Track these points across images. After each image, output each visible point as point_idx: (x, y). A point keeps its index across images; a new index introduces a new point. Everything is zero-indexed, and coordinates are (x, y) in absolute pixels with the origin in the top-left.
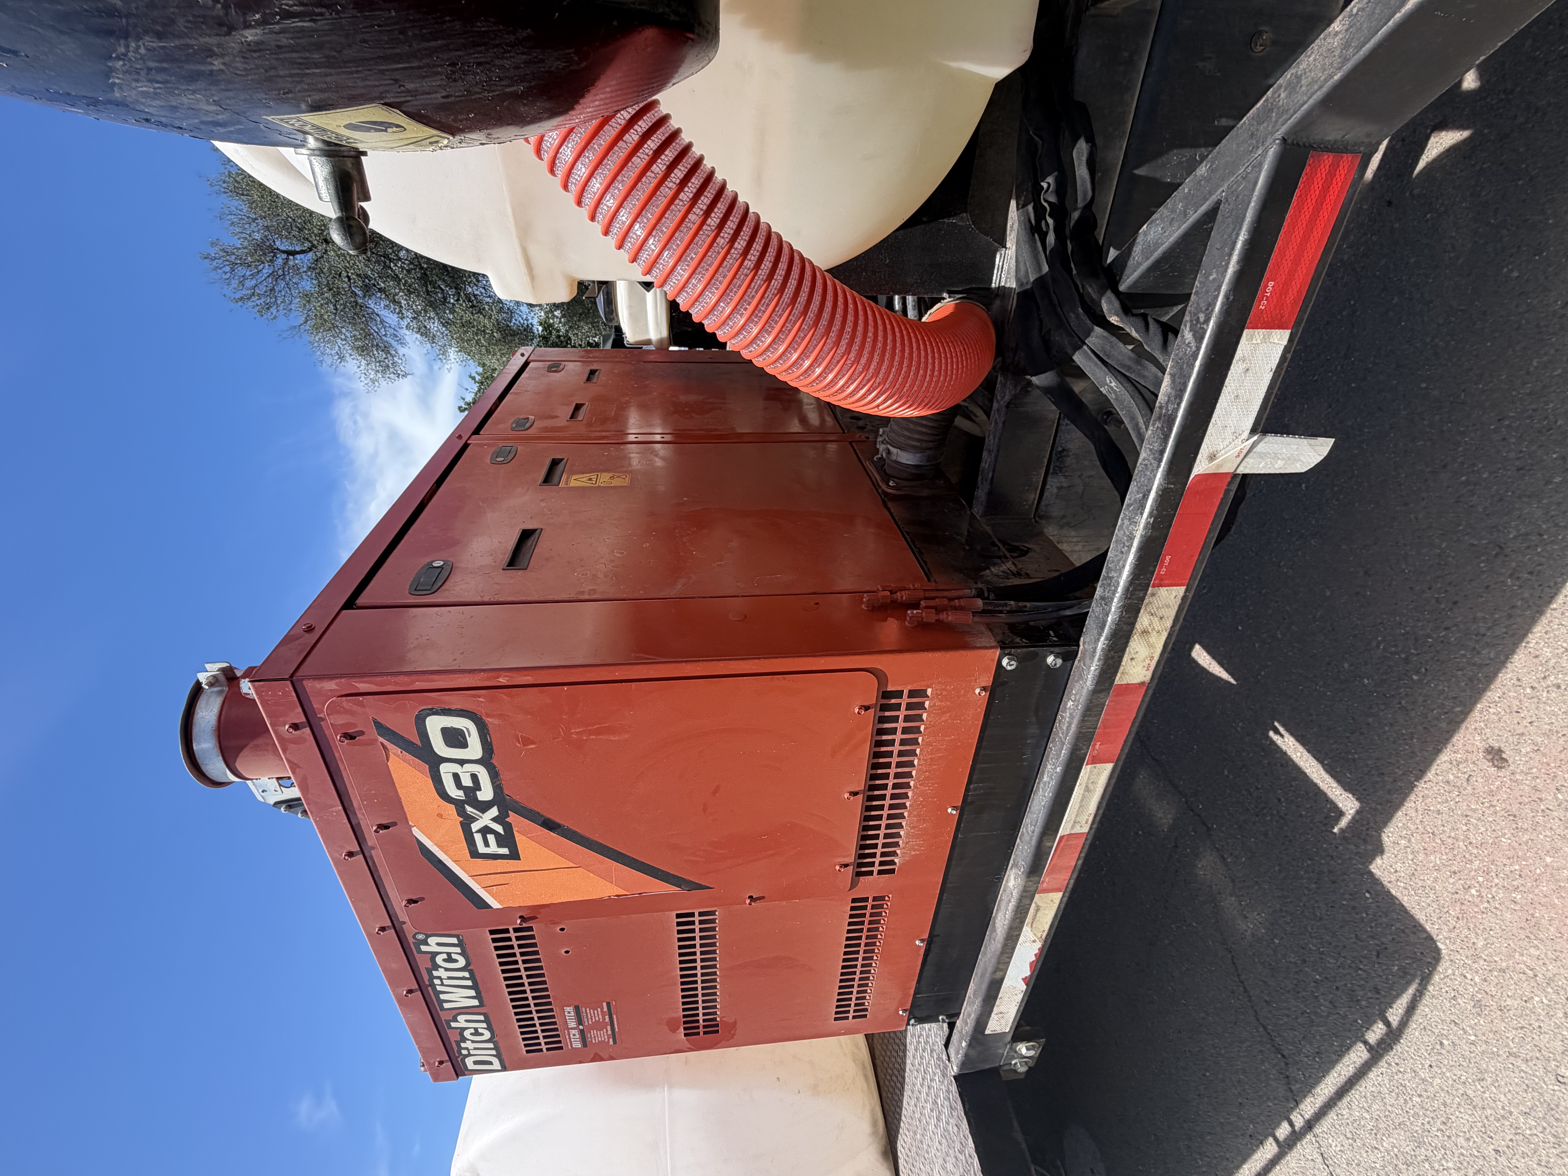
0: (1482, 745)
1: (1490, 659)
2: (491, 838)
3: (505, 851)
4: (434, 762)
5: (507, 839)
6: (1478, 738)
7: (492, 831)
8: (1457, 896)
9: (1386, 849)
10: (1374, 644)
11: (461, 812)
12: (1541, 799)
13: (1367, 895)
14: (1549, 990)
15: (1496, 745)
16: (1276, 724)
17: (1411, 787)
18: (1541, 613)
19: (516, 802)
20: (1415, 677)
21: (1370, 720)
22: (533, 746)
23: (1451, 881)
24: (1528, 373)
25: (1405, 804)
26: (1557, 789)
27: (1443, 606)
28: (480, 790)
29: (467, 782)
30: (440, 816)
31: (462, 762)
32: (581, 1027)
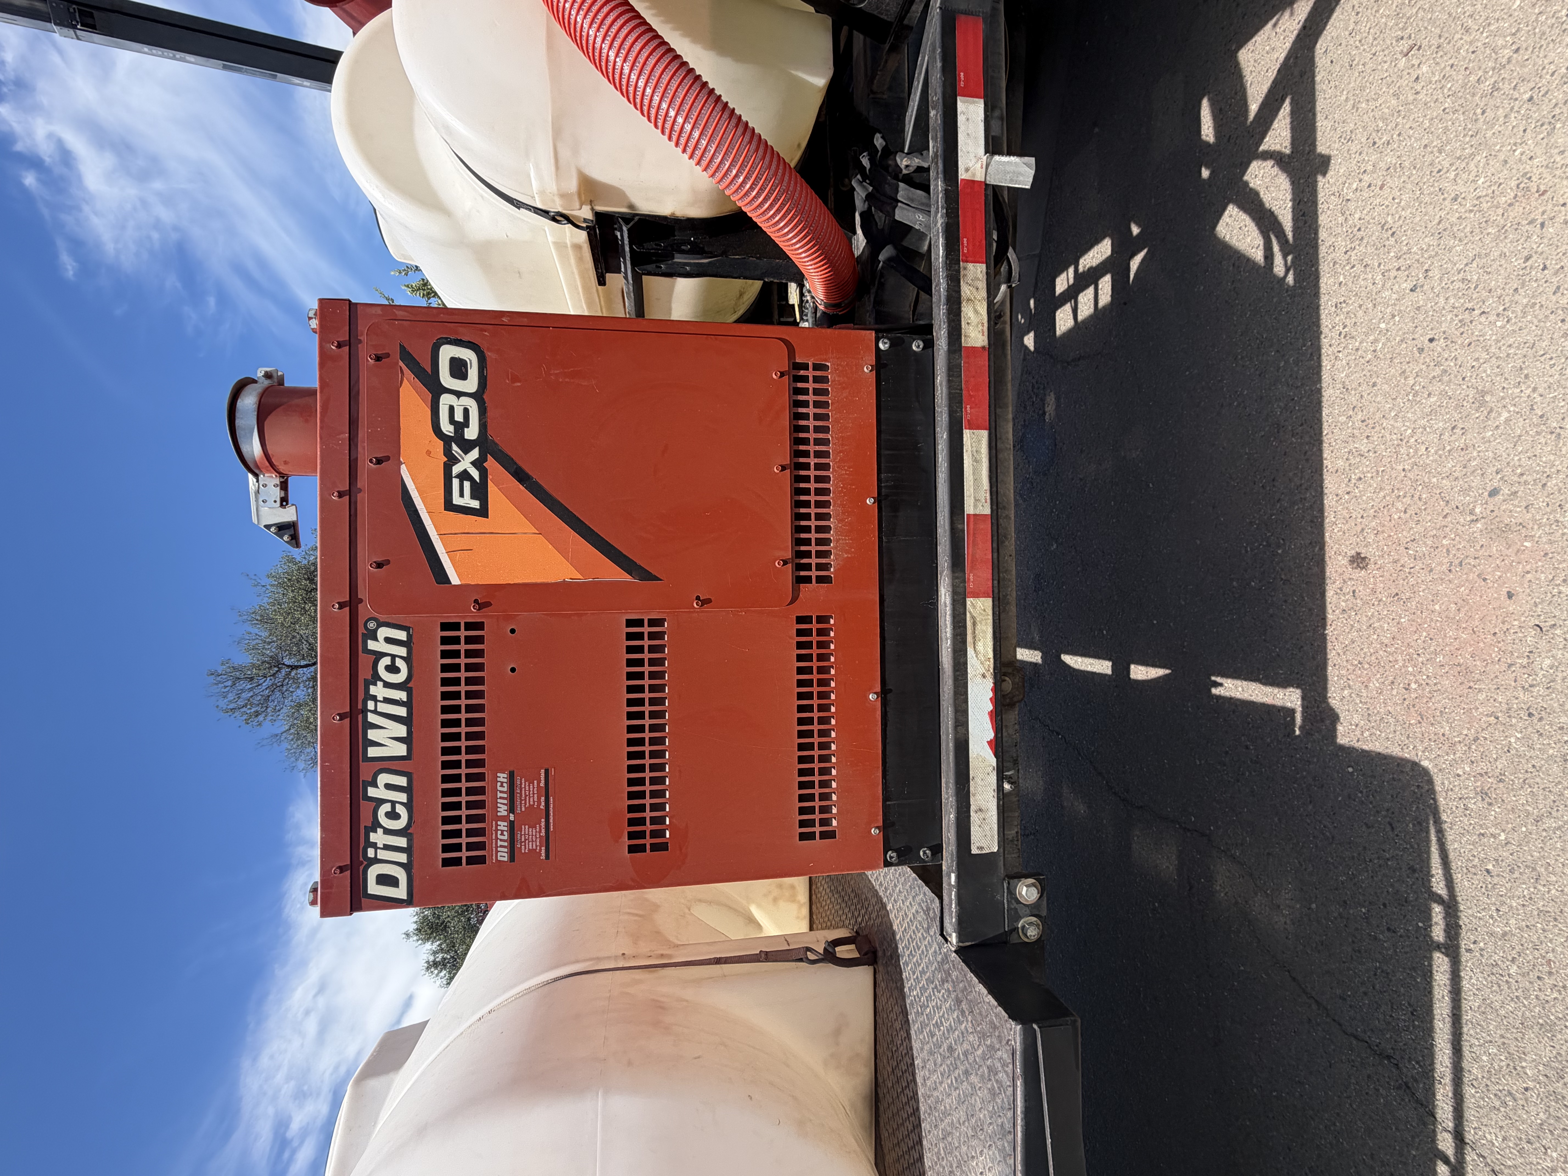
0: (1345, 562)
1: (1314, 497)
2: (467, 485)
3: (475, 504)
4: (437, 390)
5: (480, 491)
6: (1340, 558)
7: (469, 477)
8: (1406, 703)
9: (1338, 711)
10: (1243, 552)
11: (448, 452)
12: (1403, 566)
13: (1350, 770)
14: (1514, 721)
15: (1353, 553)
16: (1213, 678)
17: (1323, 638)
18: (1320, 442)
19: (496, 444)
20: (1280, 551)
21: (1271, 611)
22: (519, 384)
23: (1394, 692)
24: (1235, 326)
25: (1329, 657)
26: (1406, 548)
27: (1268, 488)
28: (468, 427)
29: (459, 417)
30: (429, 453)
31: (459, 394)
32: (512, 817)
